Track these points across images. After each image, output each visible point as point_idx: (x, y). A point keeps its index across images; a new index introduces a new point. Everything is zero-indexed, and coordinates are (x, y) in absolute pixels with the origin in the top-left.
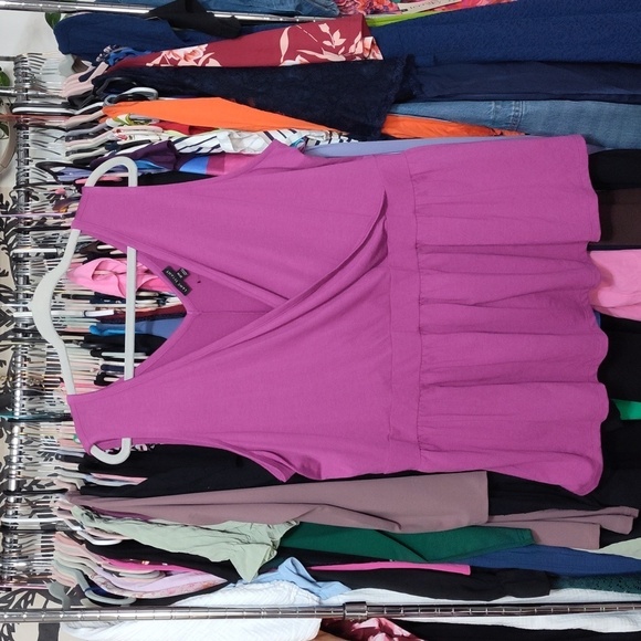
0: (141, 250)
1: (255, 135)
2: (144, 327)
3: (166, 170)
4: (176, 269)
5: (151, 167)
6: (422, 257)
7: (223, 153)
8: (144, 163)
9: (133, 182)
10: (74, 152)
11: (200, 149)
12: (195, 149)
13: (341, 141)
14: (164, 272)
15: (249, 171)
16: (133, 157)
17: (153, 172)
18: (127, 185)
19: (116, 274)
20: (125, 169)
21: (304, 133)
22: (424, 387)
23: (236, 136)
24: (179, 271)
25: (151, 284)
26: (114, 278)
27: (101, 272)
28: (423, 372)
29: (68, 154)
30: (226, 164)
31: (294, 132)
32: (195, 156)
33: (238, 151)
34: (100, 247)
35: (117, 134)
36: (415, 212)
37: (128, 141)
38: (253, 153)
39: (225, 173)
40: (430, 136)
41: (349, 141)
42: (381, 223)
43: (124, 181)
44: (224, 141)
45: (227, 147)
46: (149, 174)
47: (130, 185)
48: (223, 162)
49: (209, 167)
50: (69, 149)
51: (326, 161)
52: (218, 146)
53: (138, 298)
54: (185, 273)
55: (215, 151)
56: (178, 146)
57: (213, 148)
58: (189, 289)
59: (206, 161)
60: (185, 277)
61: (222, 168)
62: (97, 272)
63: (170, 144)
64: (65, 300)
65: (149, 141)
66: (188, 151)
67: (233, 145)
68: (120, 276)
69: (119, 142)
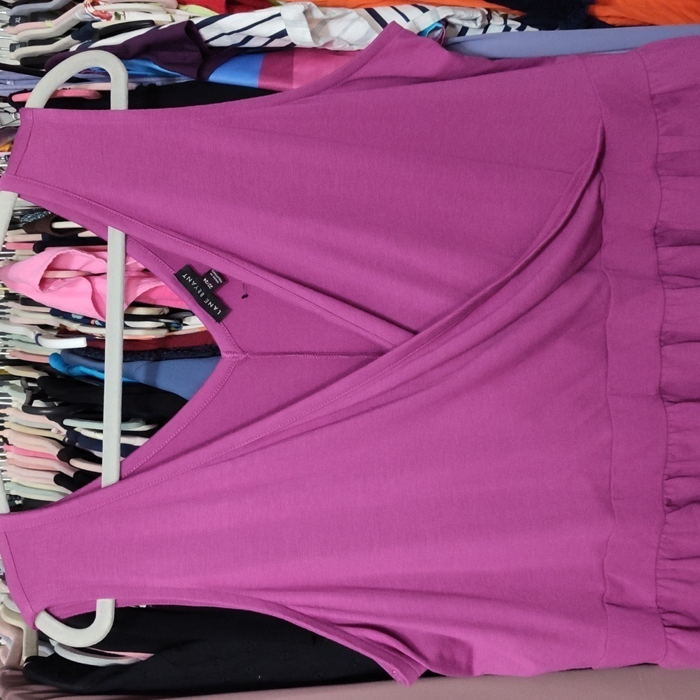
0: (134, 234)
1: (353, 14)
2: (140, 372)
3: (183, 79)
4: (201, 271)
5: (155, 72)
6: (667, 253)
7: (291, 48)
8: (141, 65)
9: (119, 100)
10: (23, 44)
11: (249, 38)
12: (237, 39)
13: (507, 29)
14: (178, 275)
15: (343, 82)
16: (121, 52)
17: (158, 82)
18: (109, 107)
19: (89, 276)
20: (104, 76)
21: (443, 13)
22: (672, 506)
23: (318, 14)
24: (208, 275)
25: (154, 296)
26: (85, 284)
27: (60, 274)
28: (670, 478)
29: (13, 48)
30: (295, 69)
31: (424, 10)
32: (237, 52)
33: (321, 43)
34: (57, 225)
35: (91, 9)
36: (656, 166)
37: (114, 22)
38: (347, 48)
39: (295, 86)
40: (670, 22)
41: (521, 29)
42: (594, 186)
43: (103, 100)
44: (295, 23)
45: (301, 36)
46: (152, 86)
47: (113, 107)
48: (291, 65)
49: (264, 73)
50: (15, 39)
51: (490, 65)
52: (283, 34)
53: (128, 317)
54: (218, 280)
55: (277, 43)
56: (206, 33)
57: (273, 38)
58: (226, 309)
59: (258, 62)
60: (217, 286)
61: (287, 76)
62: (51, 274)
63: (190, 29)
64: (10, 304)
65: (152, 23)
66: (225, 42)
67: (313, 33)
68: (97, 279)
69: (95, 25)
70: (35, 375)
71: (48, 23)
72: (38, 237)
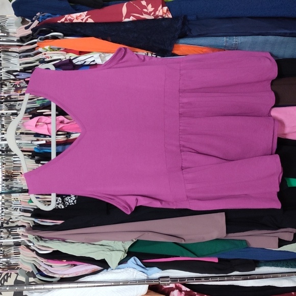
2: (60, 148)
7: (96, 64)
10: (23, 64)
11: (85, 62)
12: (83, 62)
19: (46, 124)
23: (103, 55)
25: (63, 128)
26: (46, 126)
27: (40, 124)
29: (20, 65)
32: (82, 66)
34: (38, 111)
35: (44, 56)
37: (50, 59)
41: (156, 57)
44: (97, 58)
45: (99, 61)
50: (21, 62)
52: (94, 61)
53: (57, 135)
55: (92, 63)
56: (74, 61)
62: (38, 124)
63: (70, 61)
64: (21, 135)
65: (60, 59)
66: (79, 63)
67: (102, 60)
68: (48, 125)
69: (45, 60)
70: (31, 154)
71: (31, 58)
72: (31, 116)
